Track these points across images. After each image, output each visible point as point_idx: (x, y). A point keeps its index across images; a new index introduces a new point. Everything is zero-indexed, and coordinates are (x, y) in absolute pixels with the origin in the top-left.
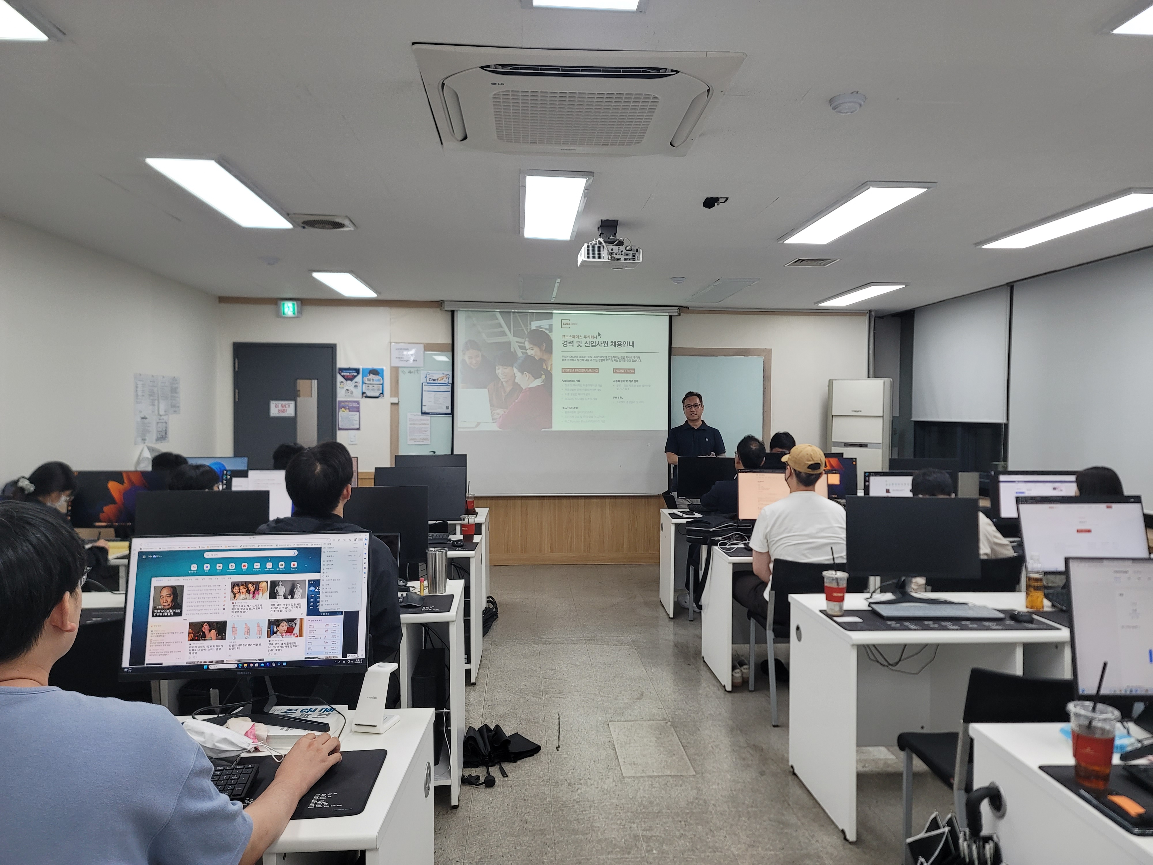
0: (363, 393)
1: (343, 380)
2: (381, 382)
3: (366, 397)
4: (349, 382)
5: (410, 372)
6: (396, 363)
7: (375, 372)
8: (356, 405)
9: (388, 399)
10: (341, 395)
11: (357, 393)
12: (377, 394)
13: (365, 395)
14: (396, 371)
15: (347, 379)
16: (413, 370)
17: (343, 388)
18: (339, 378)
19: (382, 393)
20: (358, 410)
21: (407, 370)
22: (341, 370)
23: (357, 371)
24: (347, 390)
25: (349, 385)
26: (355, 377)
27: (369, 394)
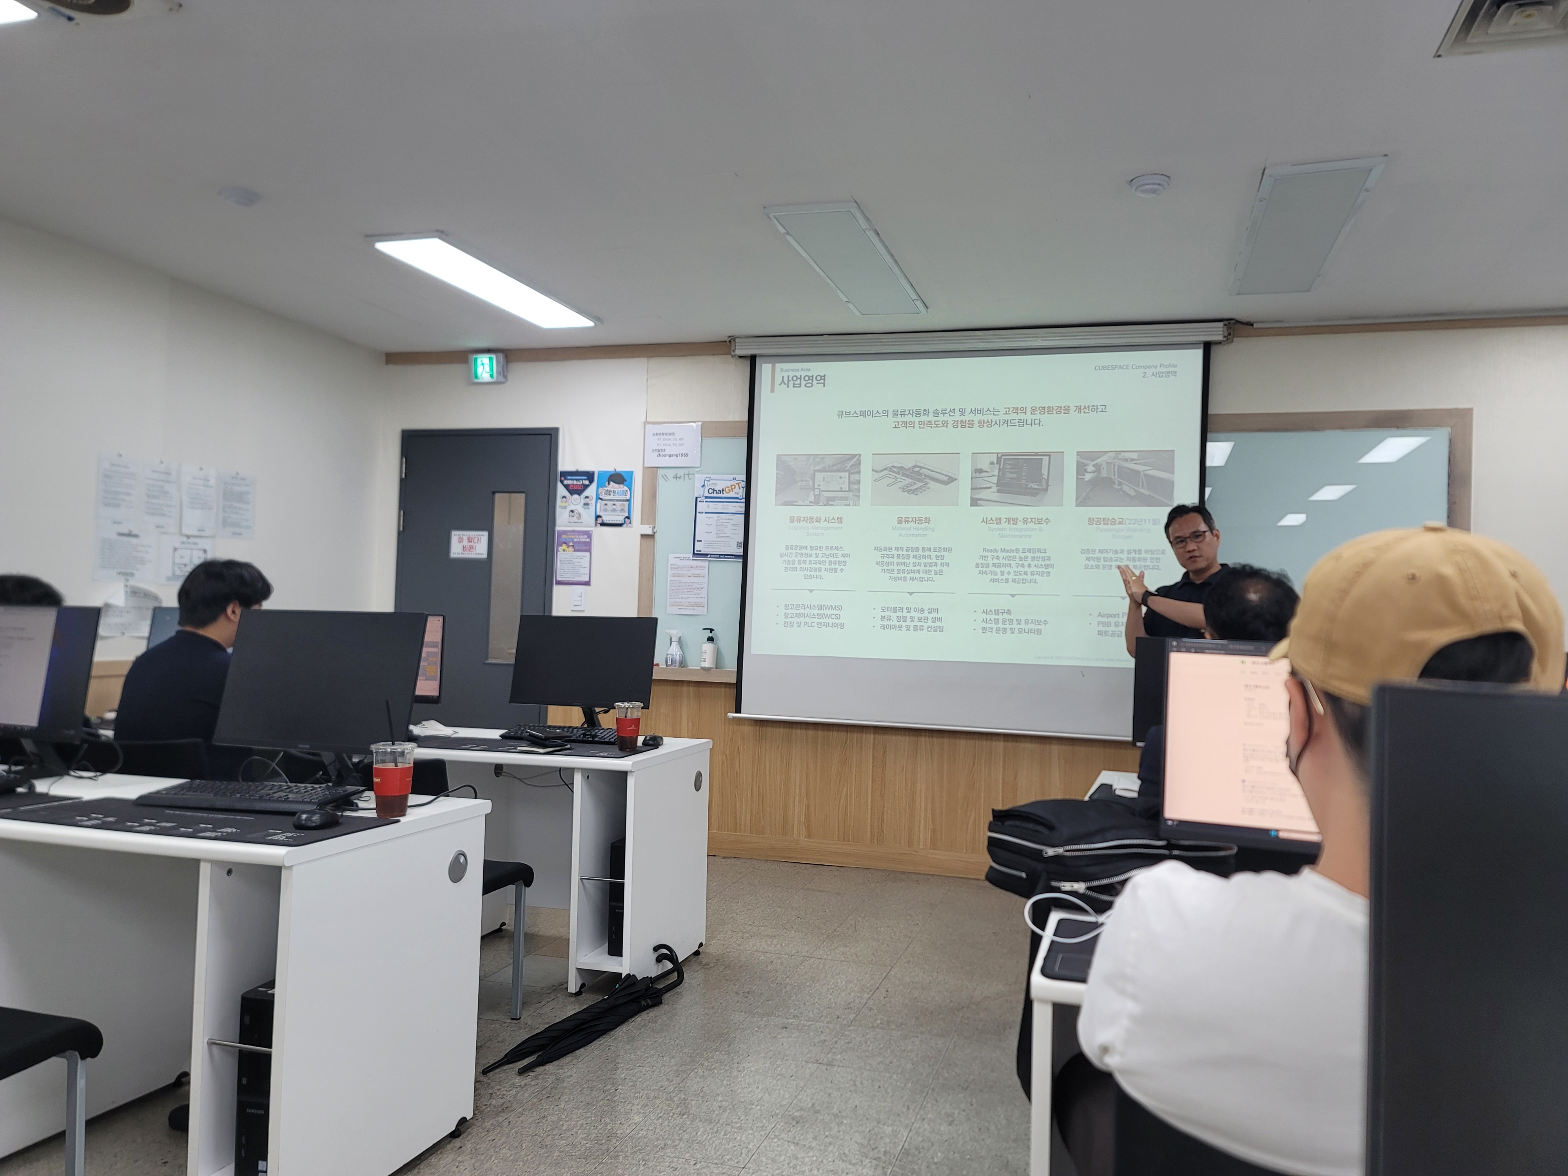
0: (598, 517)
1: (566, 493)
2: (628, 497)
3: (603, 524)
4: (576, 496)
5: (676, 477)
6: (654, 461)
7: (618, 478)
8: (584, 539)
9: (638, 527)
10: (563, 522)
11: (588, 517)
12: (620, 519)
13: (600, 520)
14: (652, 473)
15: (572, 492)
16: (684, 473)
17: (565, 507)
18: (561, 490)
19: (628, 518)
20: (586, 547)
21: (671, 473)
22: (565, 474)
23: (590, 476)
24: (572, 511)
25: (576, 501)
26: (586, 487)
27: (607, 519)
